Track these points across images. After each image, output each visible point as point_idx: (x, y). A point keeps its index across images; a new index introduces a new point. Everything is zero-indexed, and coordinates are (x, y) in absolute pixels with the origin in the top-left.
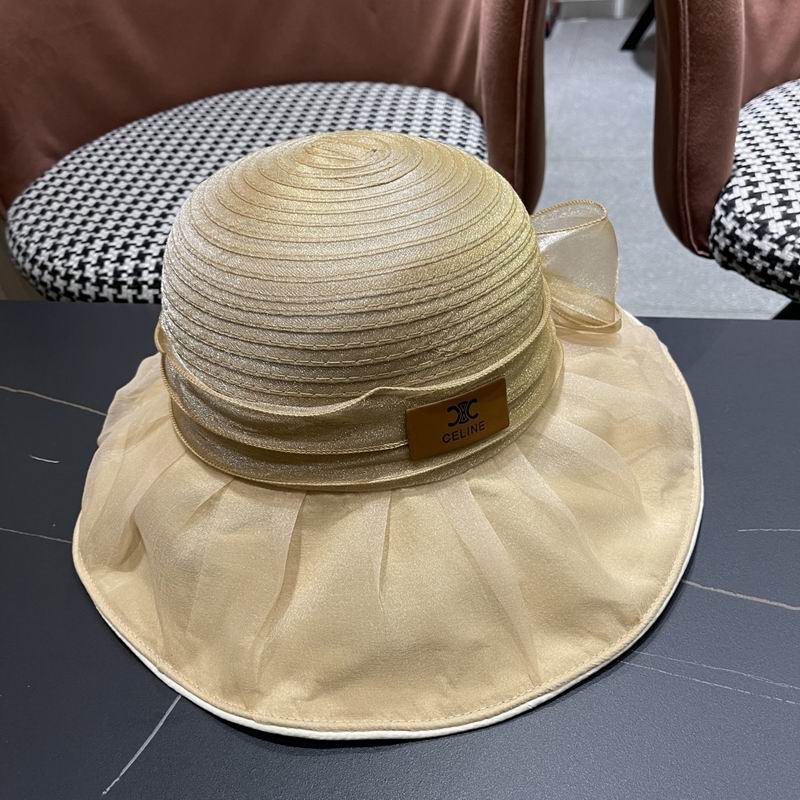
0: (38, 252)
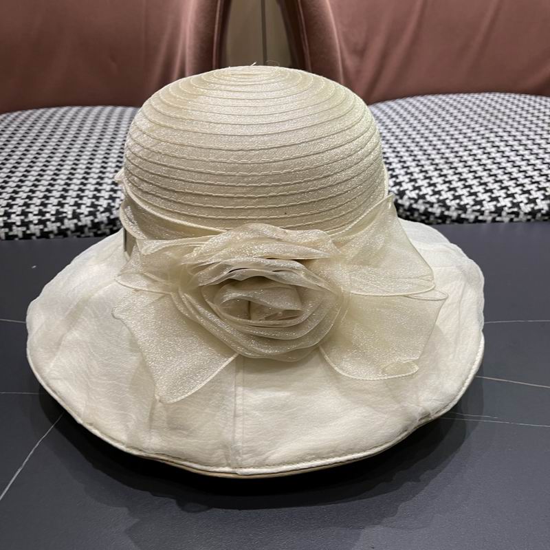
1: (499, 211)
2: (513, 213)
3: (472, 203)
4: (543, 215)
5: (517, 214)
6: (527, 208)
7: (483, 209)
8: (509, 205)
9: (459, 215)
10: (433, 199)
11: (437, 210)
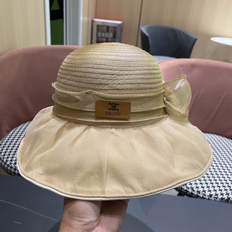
0: (7, 161)
1: (211, 196)
2: (215, 197)
3: (202, 191)
4: (225, 200)
5: (217, 198)
6: (220, 197)
7: (205, 194)
8: (214, 194)
9: (197, 194)
10: (189, 186)
11: (190, 190)
